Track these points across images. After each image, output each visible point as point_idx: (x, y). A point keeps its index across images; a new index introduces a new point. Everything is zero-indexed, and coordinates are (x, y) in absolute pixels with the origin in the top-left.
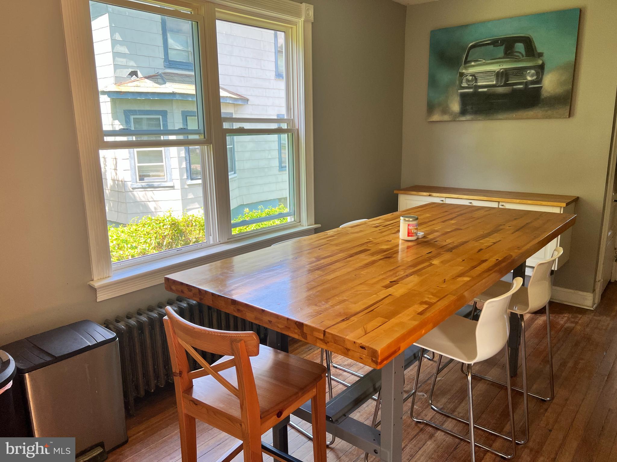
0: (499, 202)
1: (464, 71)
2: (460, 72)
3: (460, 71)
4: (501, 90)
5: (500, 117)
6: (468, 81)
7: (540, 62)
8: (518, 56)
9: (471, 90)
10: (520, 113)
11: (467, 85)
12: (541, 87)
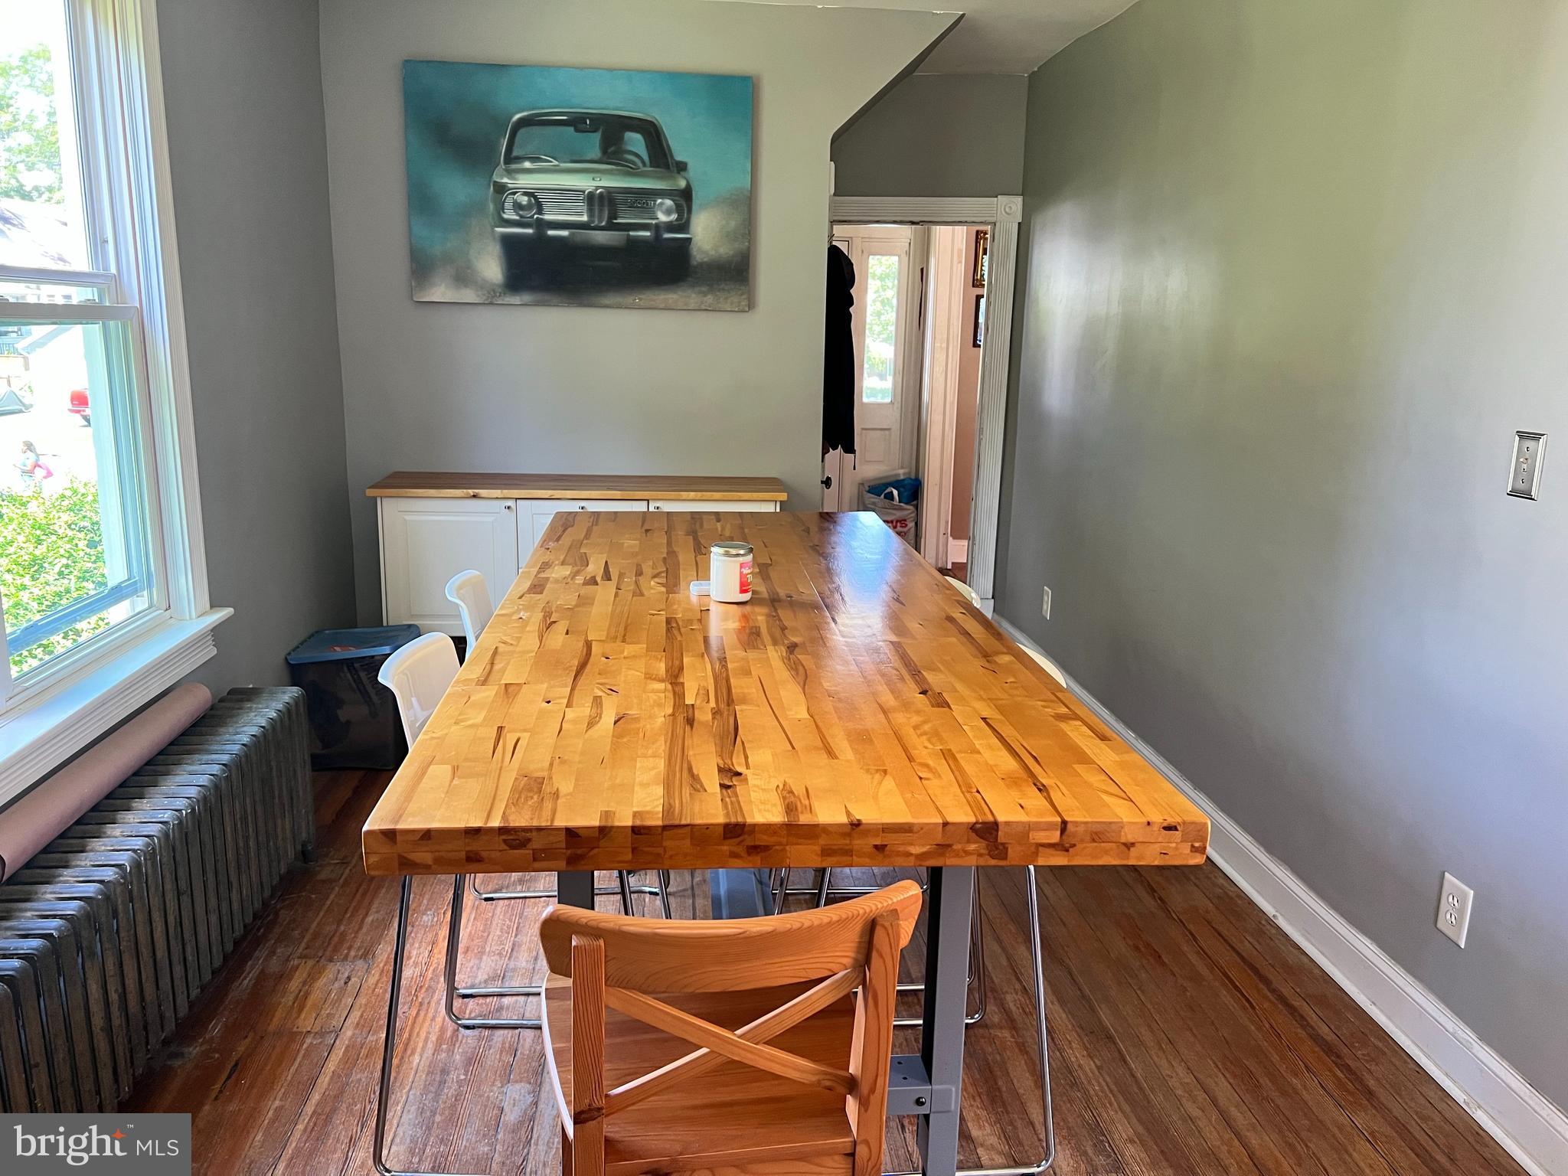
0: (648, 500)
1: (505, 180)
2: (495, 182)
3: (496, 178)
4: (601, 237)
6: (518, 206)
7: (683, 184)
8: (633, 163)
9: (530, 231)
11: (517, 218)
12: (690, 239)
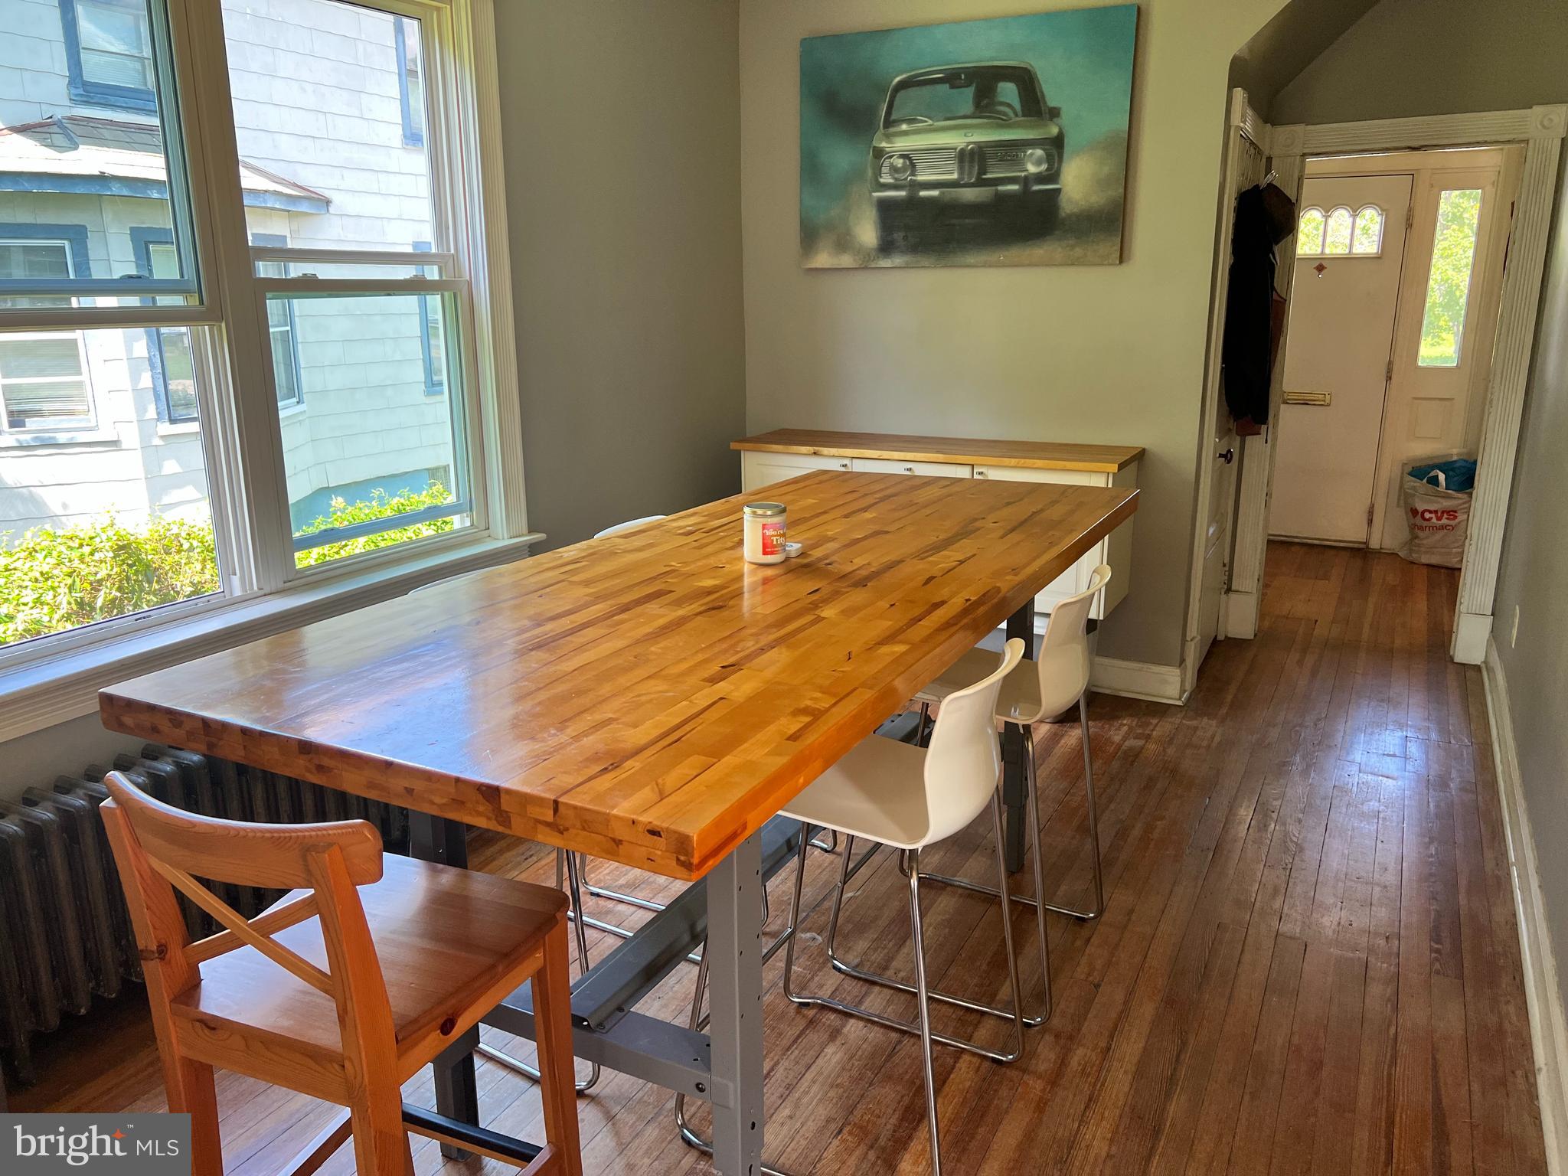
0: (973, 466)
1: (884, 144)
2: (874, 147)
3: (875, 143)
4: (969, 195)
5: (971, 259)
6: (894, 169)
7: (1054, 131)
8: (1005, 114)
9: (903, 193)
10: (1015, 252)
11: (892, 181)
12: (1059, 191)
